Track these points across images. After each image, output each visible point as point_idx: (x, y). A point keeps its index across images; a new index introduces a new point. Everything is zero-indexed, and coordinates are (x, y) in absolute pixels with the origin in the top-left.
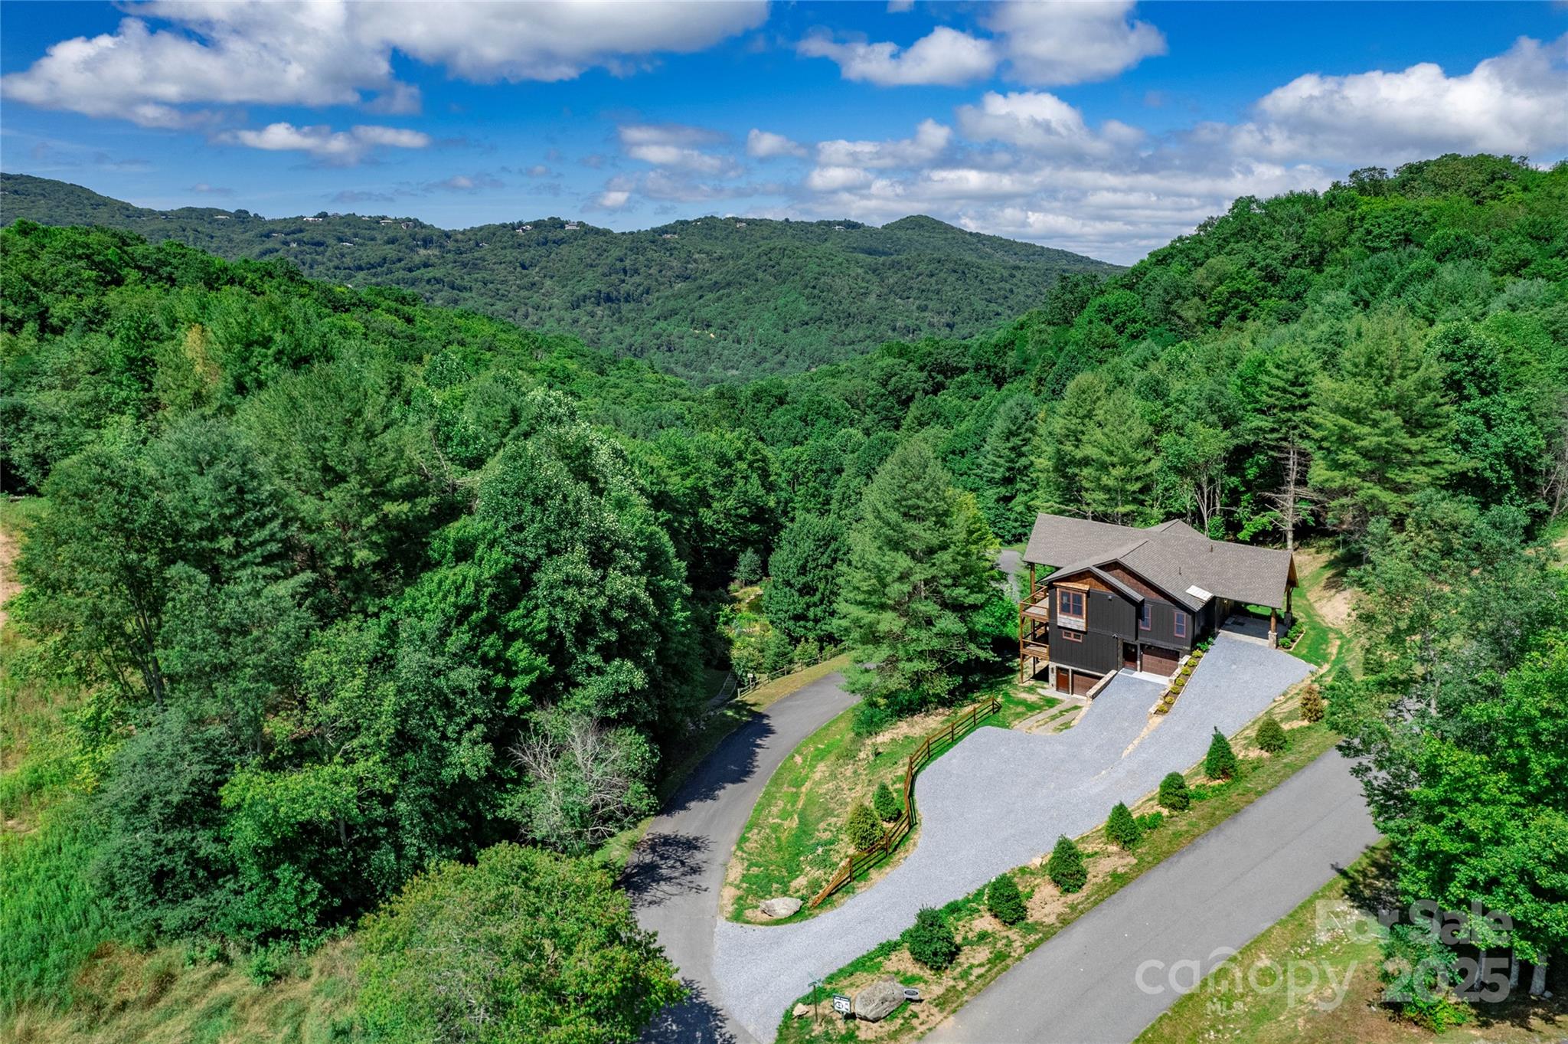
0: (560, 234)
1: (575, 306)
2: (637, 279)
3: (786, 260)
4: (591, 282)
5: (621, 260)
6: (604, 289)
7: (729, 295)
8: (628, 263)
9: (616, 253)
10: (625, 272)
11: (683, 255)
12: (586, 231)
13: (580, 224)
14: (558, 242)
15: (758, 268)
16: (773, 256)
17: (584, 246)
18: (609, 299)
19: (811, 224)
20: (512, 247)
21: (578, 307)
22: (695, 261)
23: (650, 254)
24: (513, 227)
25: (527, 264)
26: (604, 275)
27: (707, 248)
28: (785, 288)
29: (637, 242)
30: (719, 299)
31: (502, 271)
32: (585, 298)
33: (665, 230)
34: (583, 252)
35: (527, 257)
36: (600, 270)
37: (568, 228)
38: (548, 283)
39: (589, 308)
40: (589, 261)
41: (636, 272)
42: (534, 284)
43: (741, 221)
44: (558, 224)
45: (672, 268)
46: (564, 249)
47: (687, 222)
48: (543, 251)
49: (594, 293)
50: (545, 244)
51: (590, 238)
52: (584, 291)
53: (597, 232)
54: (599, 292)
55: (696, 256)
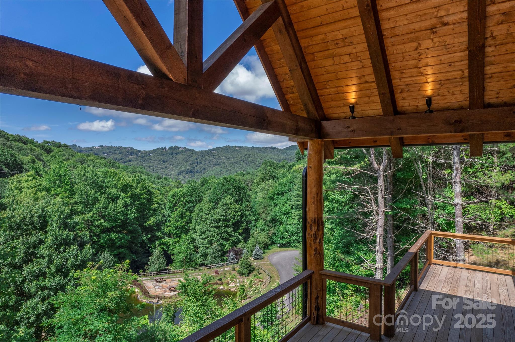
0: (177, 151)
1: (179, 174)
2: (201, 165)
3: (250, 158)
4: (186, 166)
5: (197, 159)
6: (190, 169)
7: (230, 170)
8: (199, 160)
9: (195, 157)
10: (197, 163)
11: (217, 157)
12: (186, 150)
13: (185, 148)
14: (176, 154)
15: (241, 161)
16: (246, 157)
17: (185, 155)
18: (191, 172)
19: (261, 148)
20: (161, 155)
21: (180, 174)
22: (221, 159)
23: (206, 157)
24: (162, 149)
25: (165, 161)
26: (190, 164)
27: (226, 155)
28: (249, 167)
29: (202, 154)
30: (227, 171)
31: (156, 163)
32: (183, 172)
33: (213, 150)
34: (184, 157)
35: (165, 159)
36: (189, 162)
37: (180, 149)
38: (171, 167)
39: (184, 175)
40: (186, 160)
41: (201, 163)
42: (166, 167)
43: (238, 147)
44: (177, 148)
45: (213, 162)
46: (178, 156)
47: (220, 147)
48: (171, 156)
49: (186, 170)
50: (172, 154)
51: (187, 152)
52: (183, 169)
53: (190, 150)
54: (188, 169)
55: (222, 158)
